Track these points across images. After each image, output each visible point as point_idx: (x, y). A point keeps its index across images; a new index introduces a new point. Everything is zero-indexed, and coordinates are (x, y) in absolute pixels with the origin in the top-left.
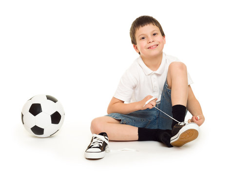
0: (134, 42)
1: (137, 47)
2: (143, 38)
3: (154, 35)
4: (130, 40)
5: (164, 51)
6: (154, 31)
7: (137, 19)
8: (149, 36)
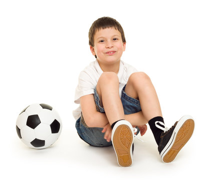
0: (92, 43)
1: (93, 49)
2: (102, 41)
3: (115, 39)
4: (87, 40)
5: (122, 59)
6: (115, 36)
7: (99, 19)
8: (109, 40)
